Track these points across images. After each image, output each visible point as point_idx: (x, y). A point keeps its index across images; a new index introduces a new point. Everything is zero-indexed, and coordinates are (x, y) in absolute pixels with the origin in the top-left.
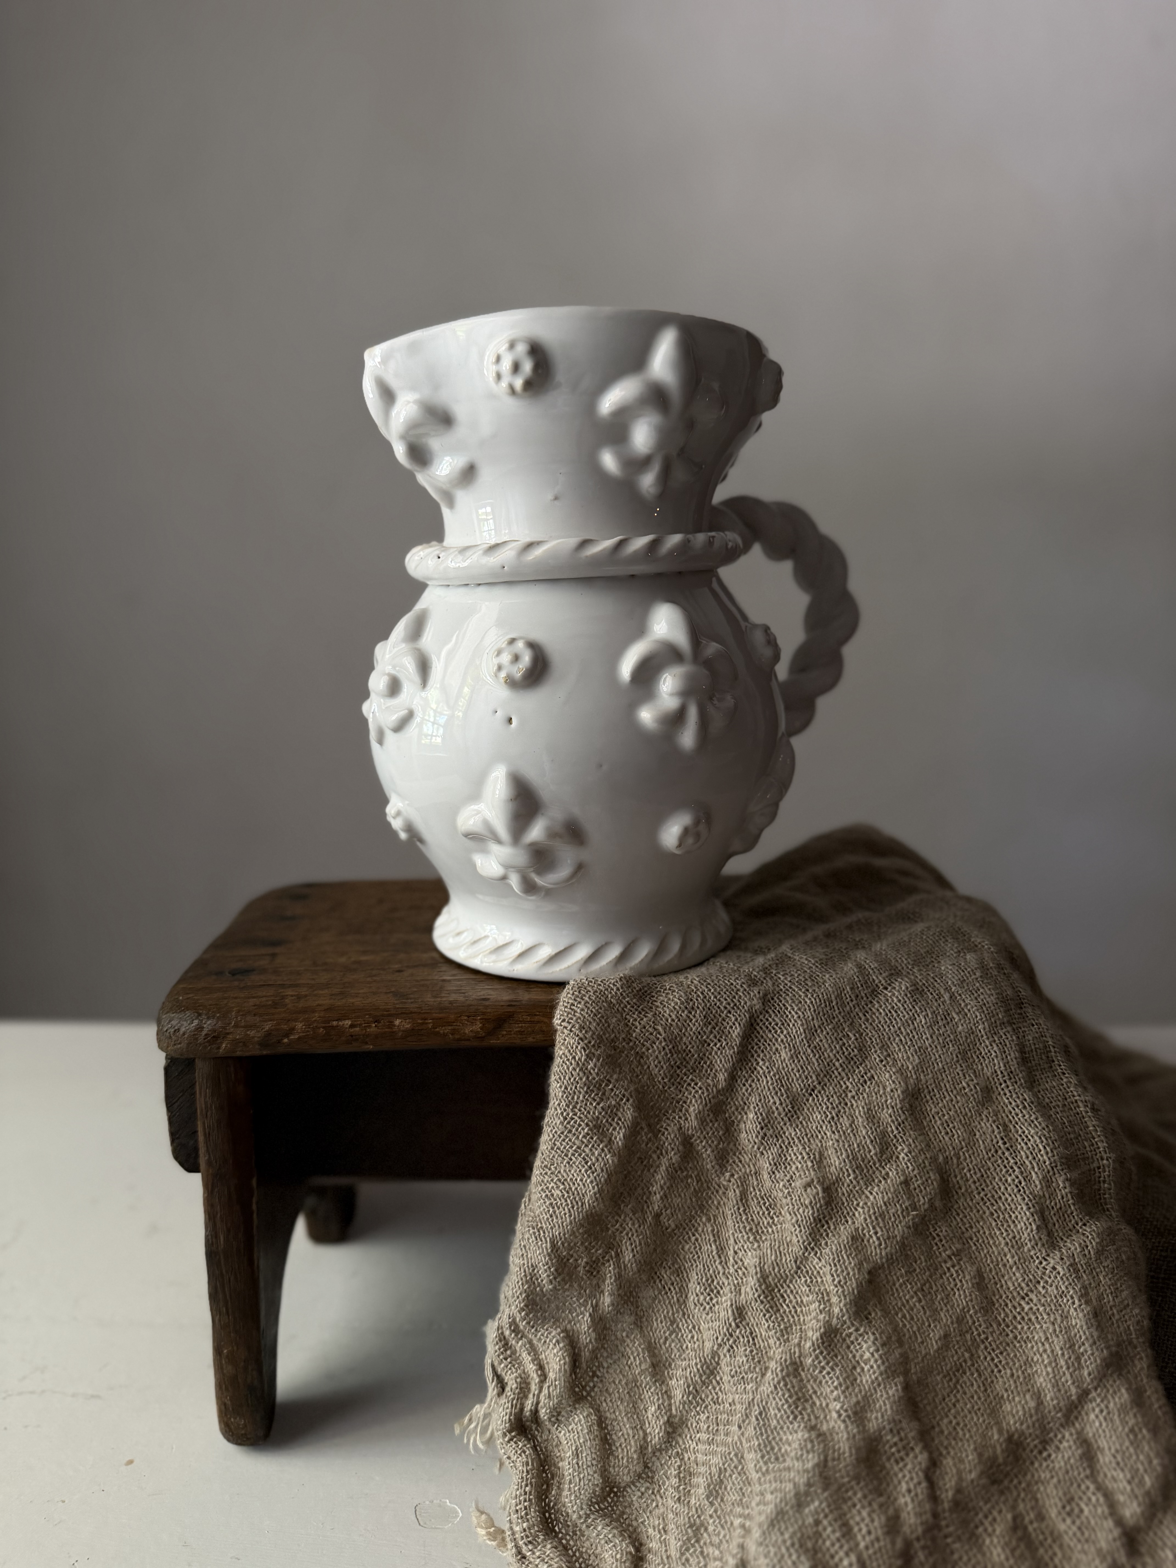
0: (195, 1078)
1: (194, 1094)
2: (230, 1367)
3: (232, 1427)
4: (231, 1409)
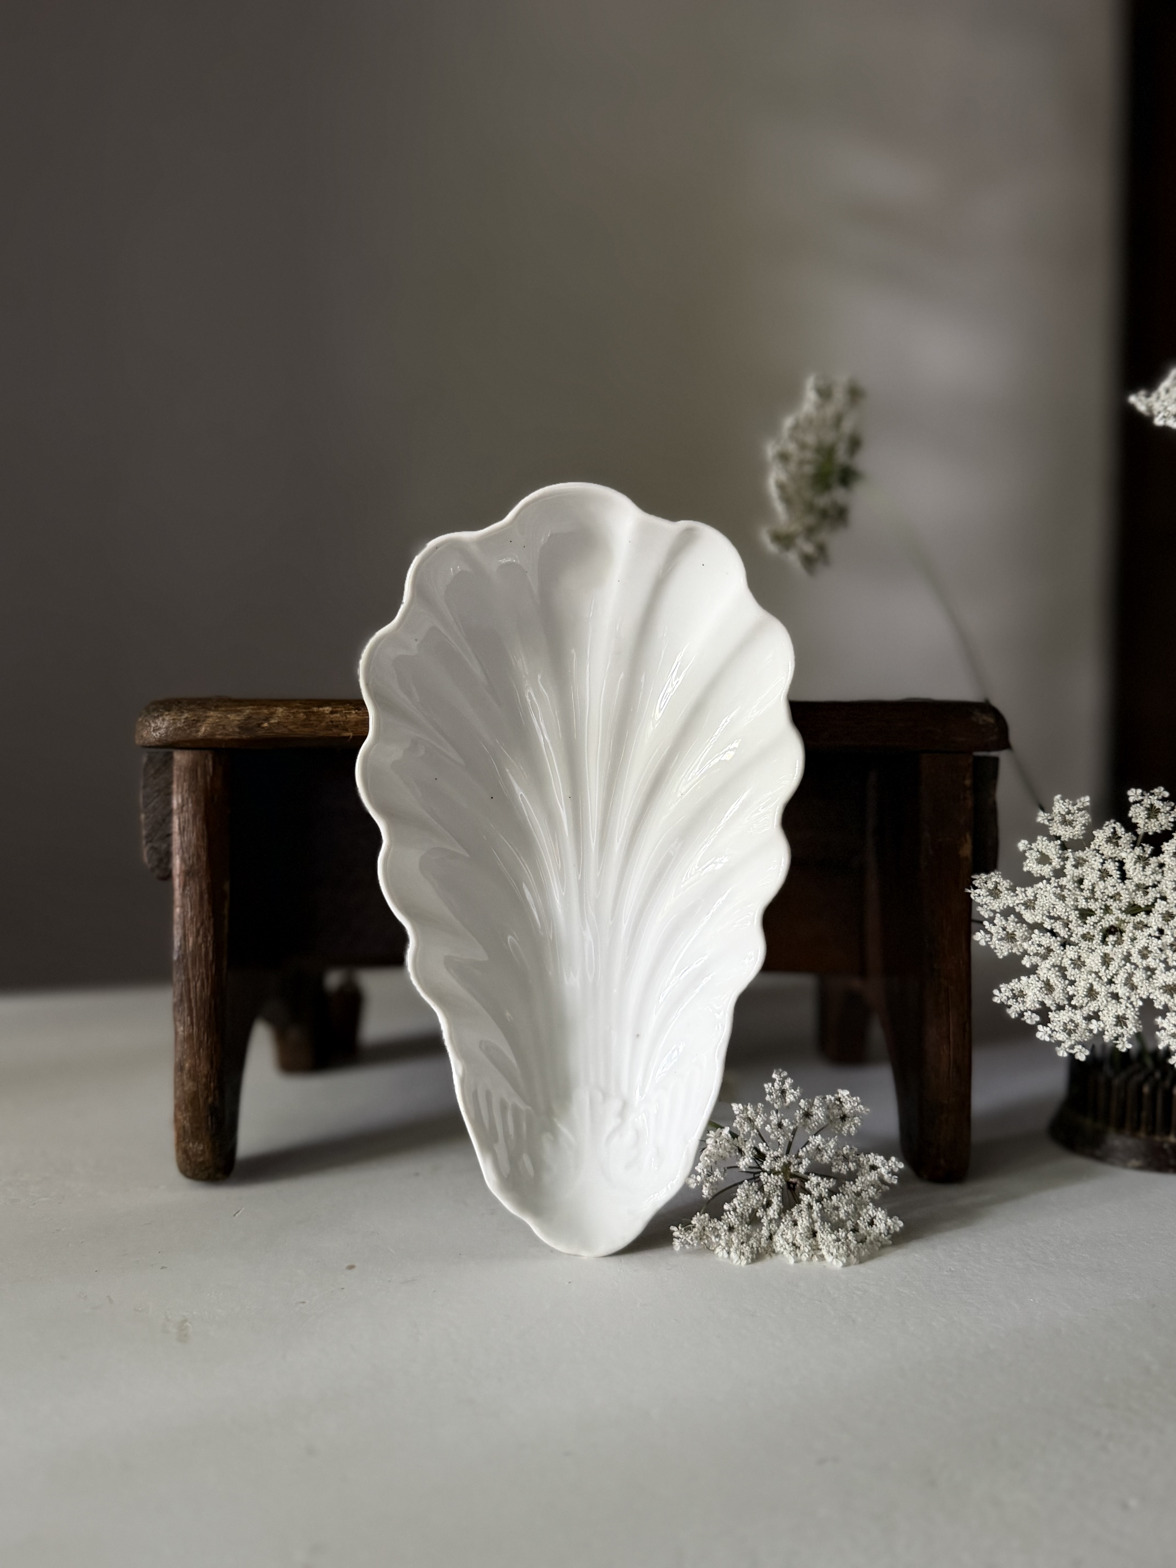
2: (191, 1084)
3: (190, 1153)
4: (190, 1132)
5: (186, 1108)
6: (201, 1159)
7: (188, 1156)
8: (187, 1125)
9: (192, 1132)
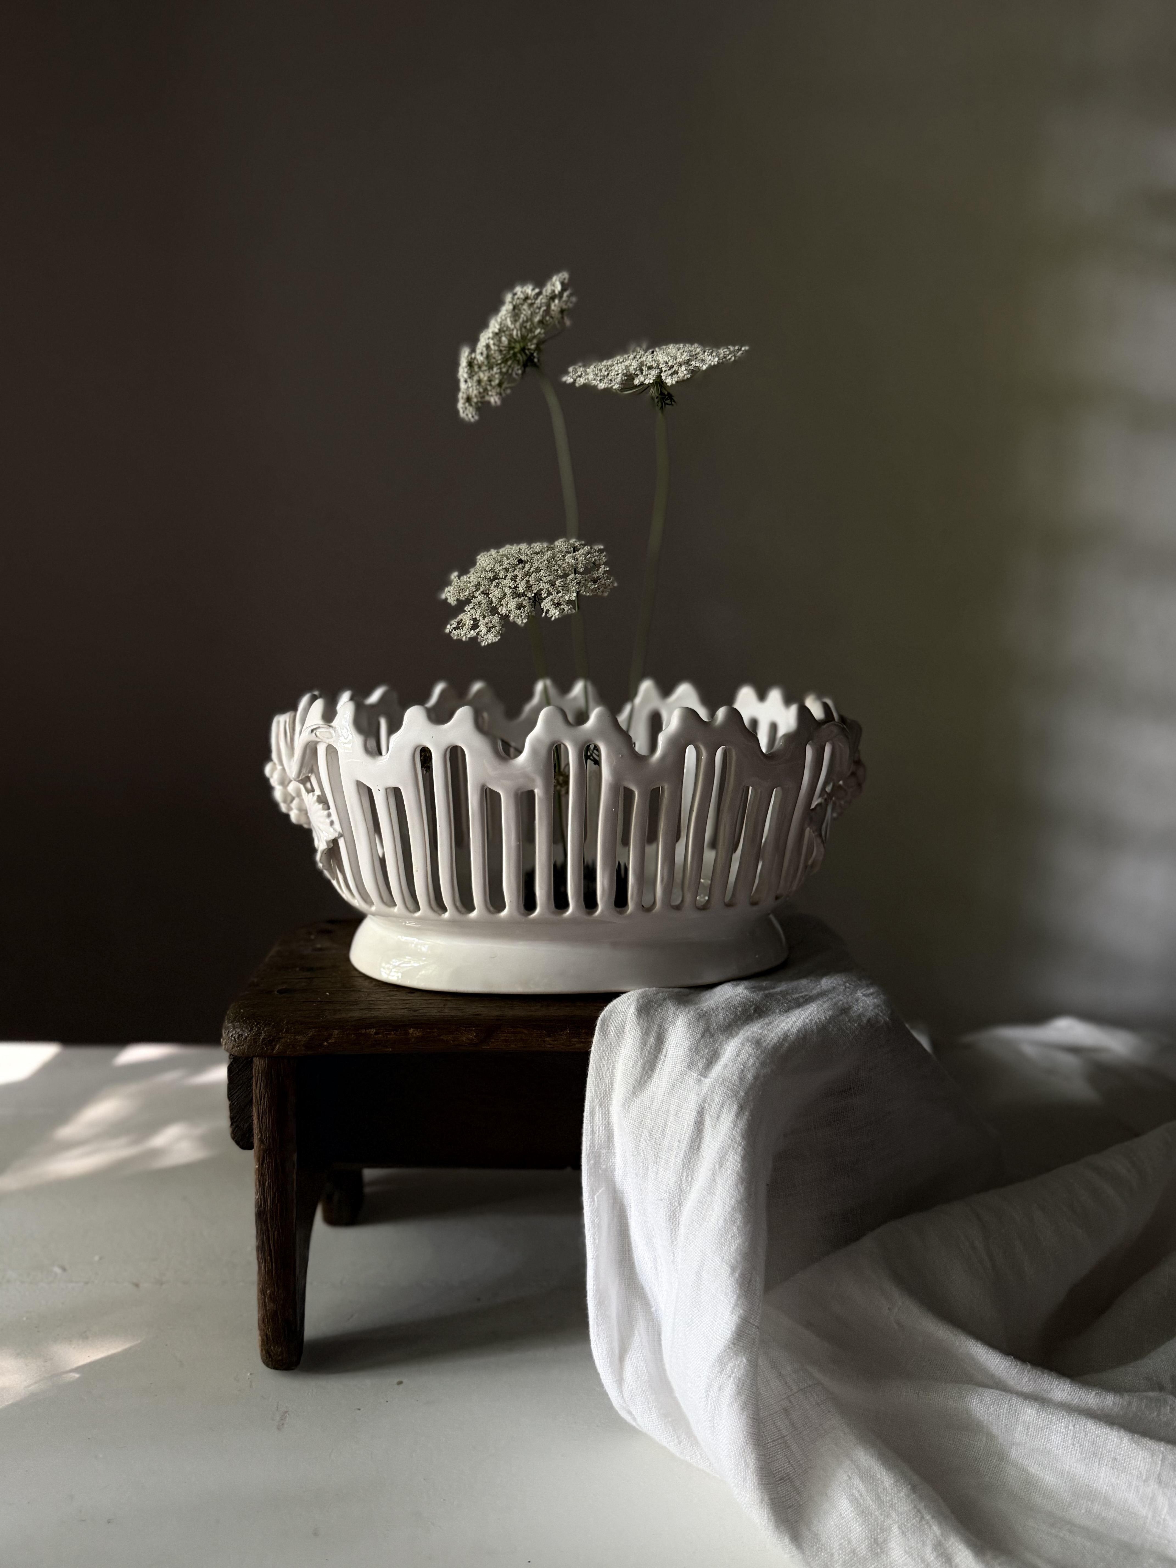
0: (252, 1073)
1: (251, 1086)
2: (272, 1305)
4: (271, 1339)
5: (268, 1322)
6: (280, 1358)
7: (270, 1355)
8: (270, 1334)
9: (273, 1339)
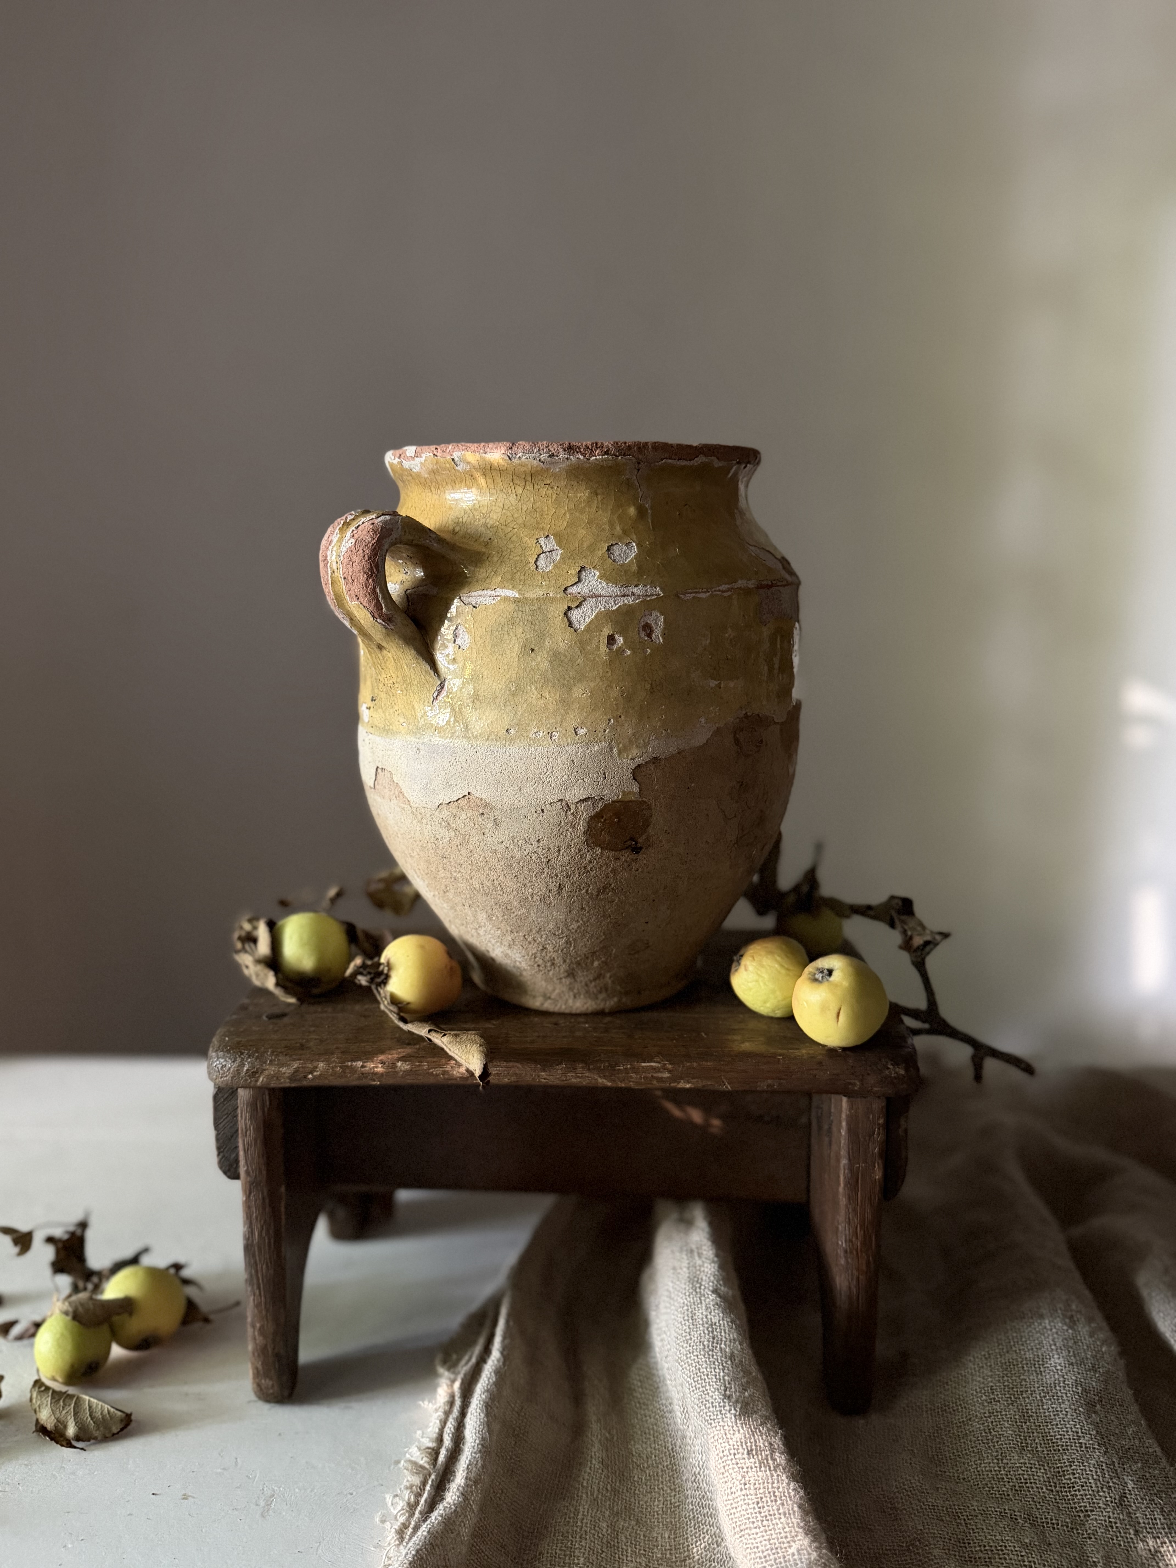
0: (237, 1103)
1: (236, 1116)
2: (261, 1338)
3: (263, 1387)
4: (262, 1372)
5: (259, 1355)
6: (271, 1391)
7: (261, 1390)
8: (260, 1367)
